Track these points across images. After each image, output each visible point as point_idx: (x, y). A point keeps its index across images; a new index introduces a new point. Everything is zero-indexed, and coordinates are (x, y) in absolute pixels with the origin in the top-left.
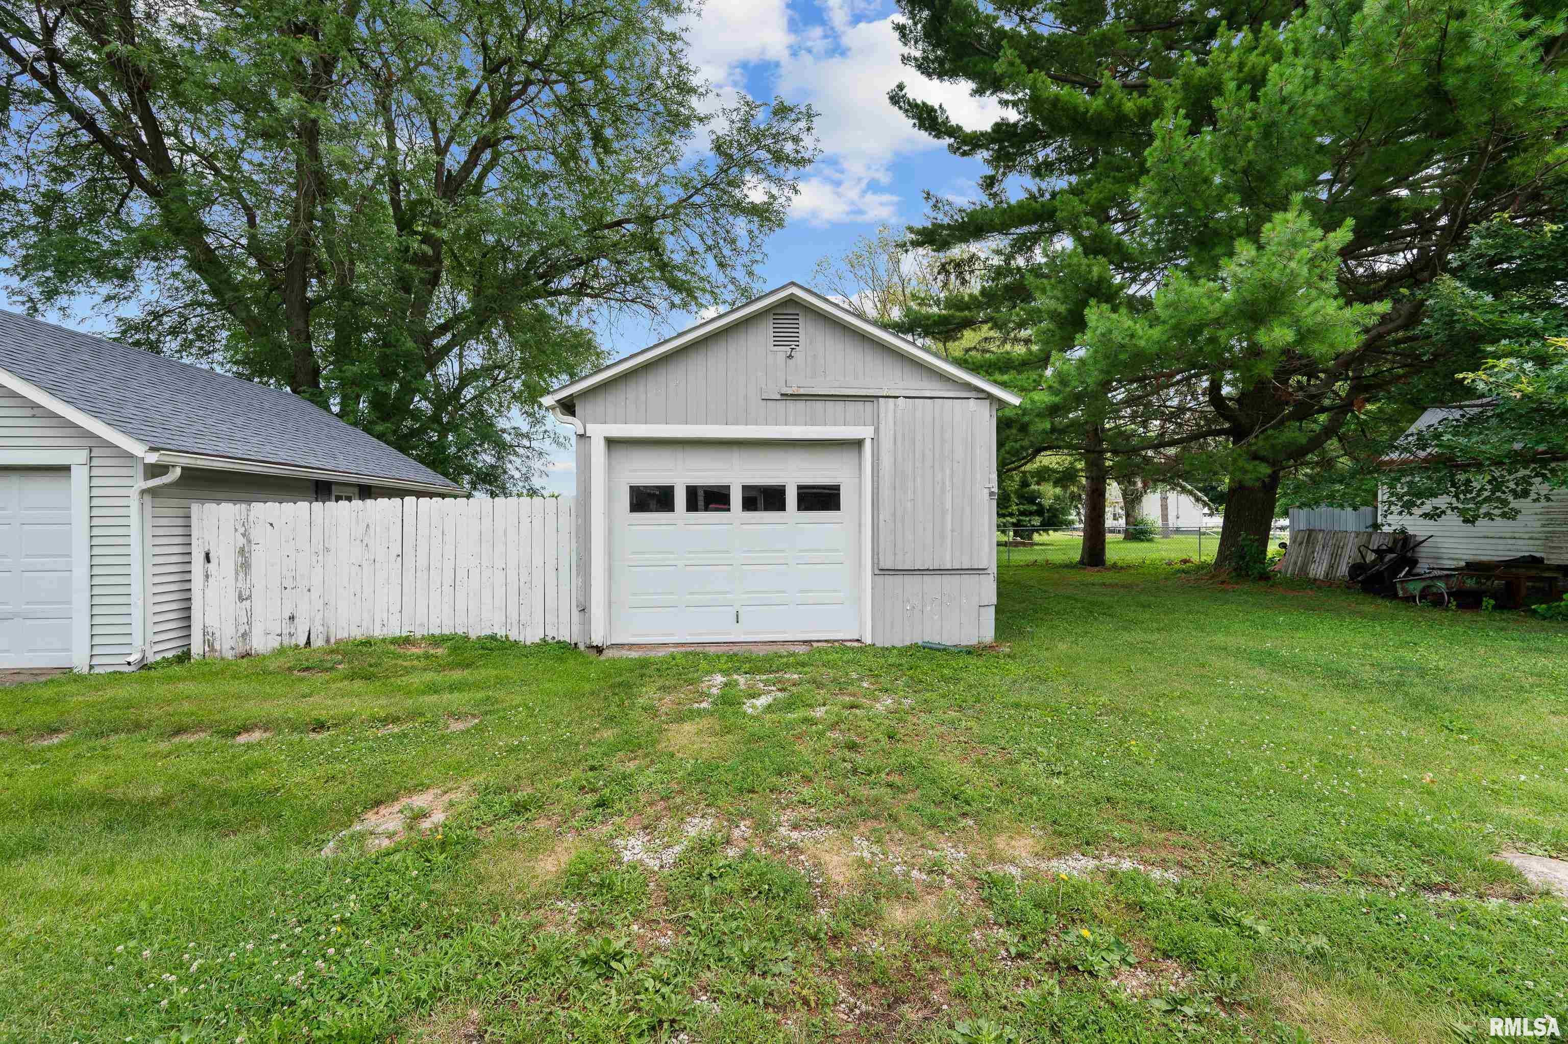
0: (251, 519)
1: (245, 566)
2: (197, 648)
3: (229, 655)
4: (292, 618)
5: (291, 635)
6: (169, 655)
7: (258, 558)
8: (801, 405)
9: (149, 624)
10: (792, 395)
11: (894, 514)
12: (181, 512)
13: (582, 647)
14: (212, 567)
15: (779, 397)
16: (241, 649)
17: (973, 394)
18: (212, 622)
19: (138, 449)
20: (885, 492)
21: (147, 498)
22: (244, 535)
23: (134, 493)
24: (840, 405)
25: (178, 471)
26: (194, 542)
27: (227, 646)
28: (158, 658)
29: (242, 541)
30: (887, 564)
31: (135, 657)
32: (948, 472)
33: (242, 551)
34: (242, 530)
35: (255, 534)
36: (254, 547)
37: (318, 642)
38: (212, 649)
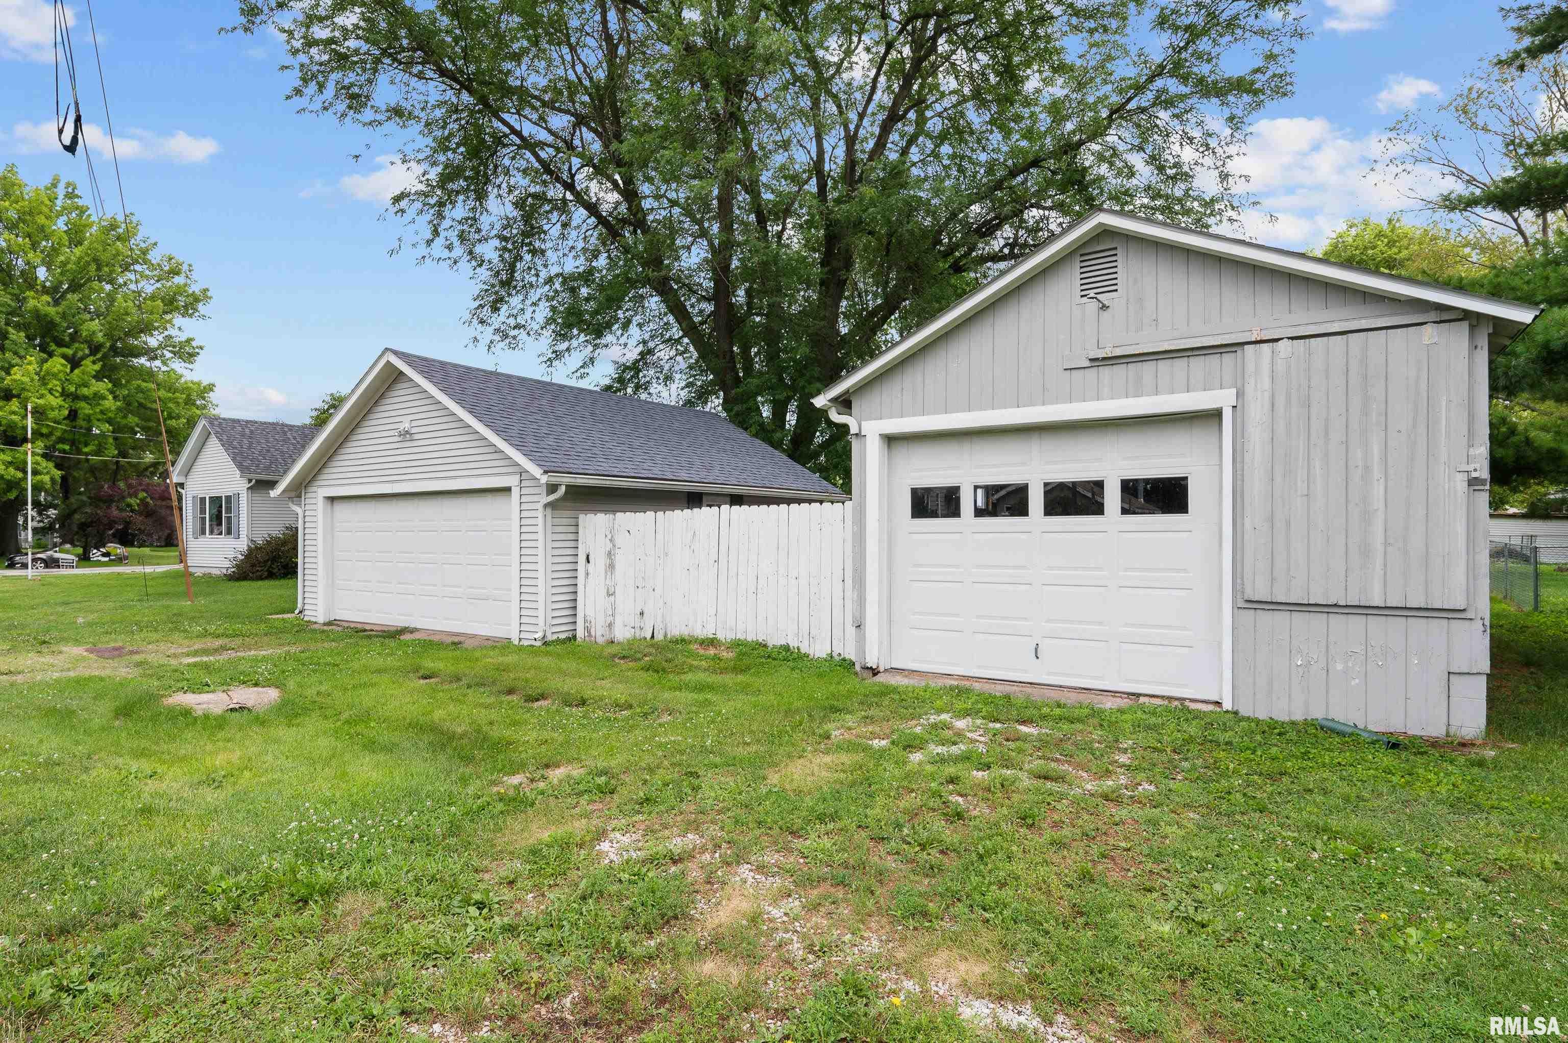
0: (616, 526)
1: (611, 567)
2: (580, 633)
3: (600, 640)
4: (642, 614)
5: (641, 629)
6: (563, 636)
7: (619, 559)
8: (1120, 370)
9: (549, 610)
10: (1104, 359)
11: (1271, 519)
12: (572, 521)
13: (858, 668)
14: (591, 567)
15: (1087, 364)
16: (608, 637)
17: (1433, 316)
18: (590, 613)
19: (536, 471)
20: (1256, 486)
21: (549, 511)
22: (611, 540)
23: (540, 506)
24: (1180, 364)
25: (563, 488)
26: (580, 546)
27: (600, 633)
28: (555, 637)
29: (610, 545)
30: (1262, 594)
31: (539, 635)
32: (1376, 450)
33: (610, 553)
34: (609, 537)
35: (619, 541)
36: (617, 551)
37: (659, 637)
38: (590, 635)
